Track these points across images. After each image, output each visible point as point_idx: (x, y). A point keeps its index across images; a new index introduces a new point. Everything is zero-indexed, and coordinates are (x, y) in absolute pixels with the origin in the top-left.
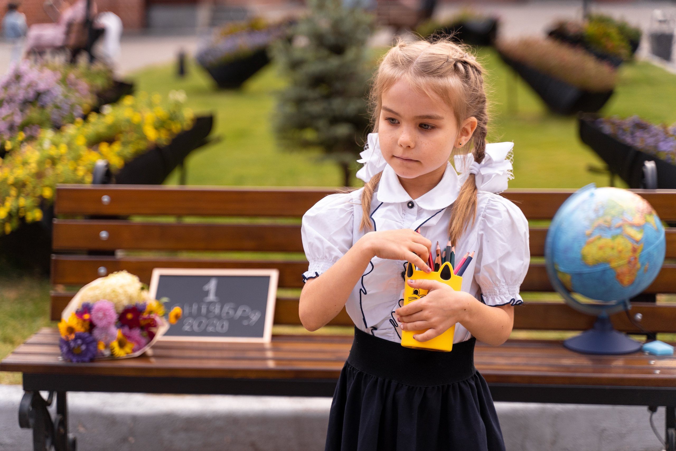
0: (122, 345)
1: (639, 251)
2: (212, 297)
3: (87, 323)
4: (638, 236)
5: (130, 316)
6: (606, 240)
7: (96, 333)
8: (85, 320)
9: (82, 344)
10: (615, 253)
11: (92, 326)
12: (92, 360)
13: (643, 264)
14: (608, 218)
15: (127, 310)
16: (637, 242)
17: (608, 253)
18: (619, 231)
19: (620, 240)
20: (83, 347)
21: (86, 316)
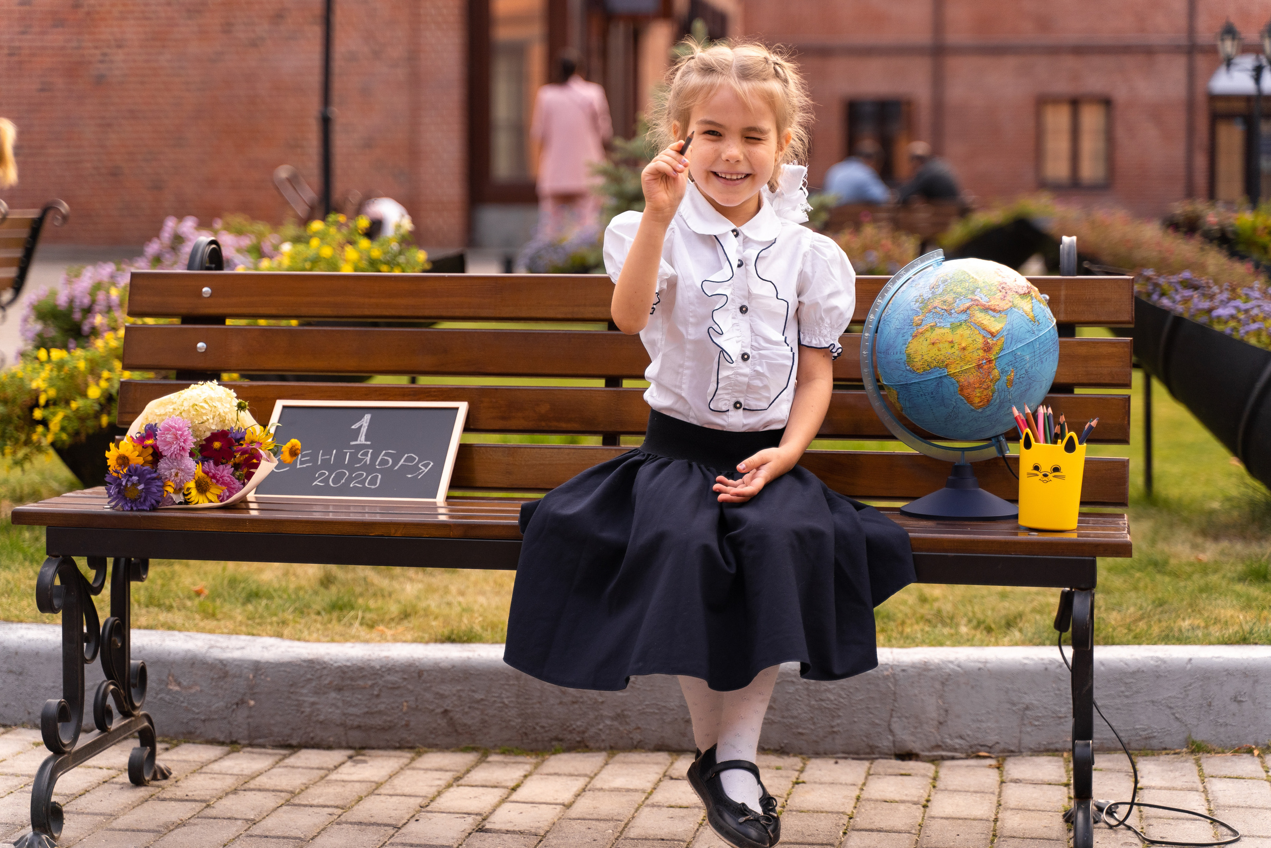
0: (202, 488)
1: (996, 349)
2: (362, 440)
3: (150, 451)
4: (995, 325)
5: (217, 445)
6: (943, 332)
7: (162, 464)
8: (145, 447)
9: (139, 482)
10: (956, 350)
11: (157, 455)
12: (154, 509)
13: (1003, 372)
14: (949, 298)
15: (215, 436)
16: (993, 335)
17: (946, 350)
18: (964, 317)
19: (964, 331)
20: (141, 487)
21: (149, 442)
